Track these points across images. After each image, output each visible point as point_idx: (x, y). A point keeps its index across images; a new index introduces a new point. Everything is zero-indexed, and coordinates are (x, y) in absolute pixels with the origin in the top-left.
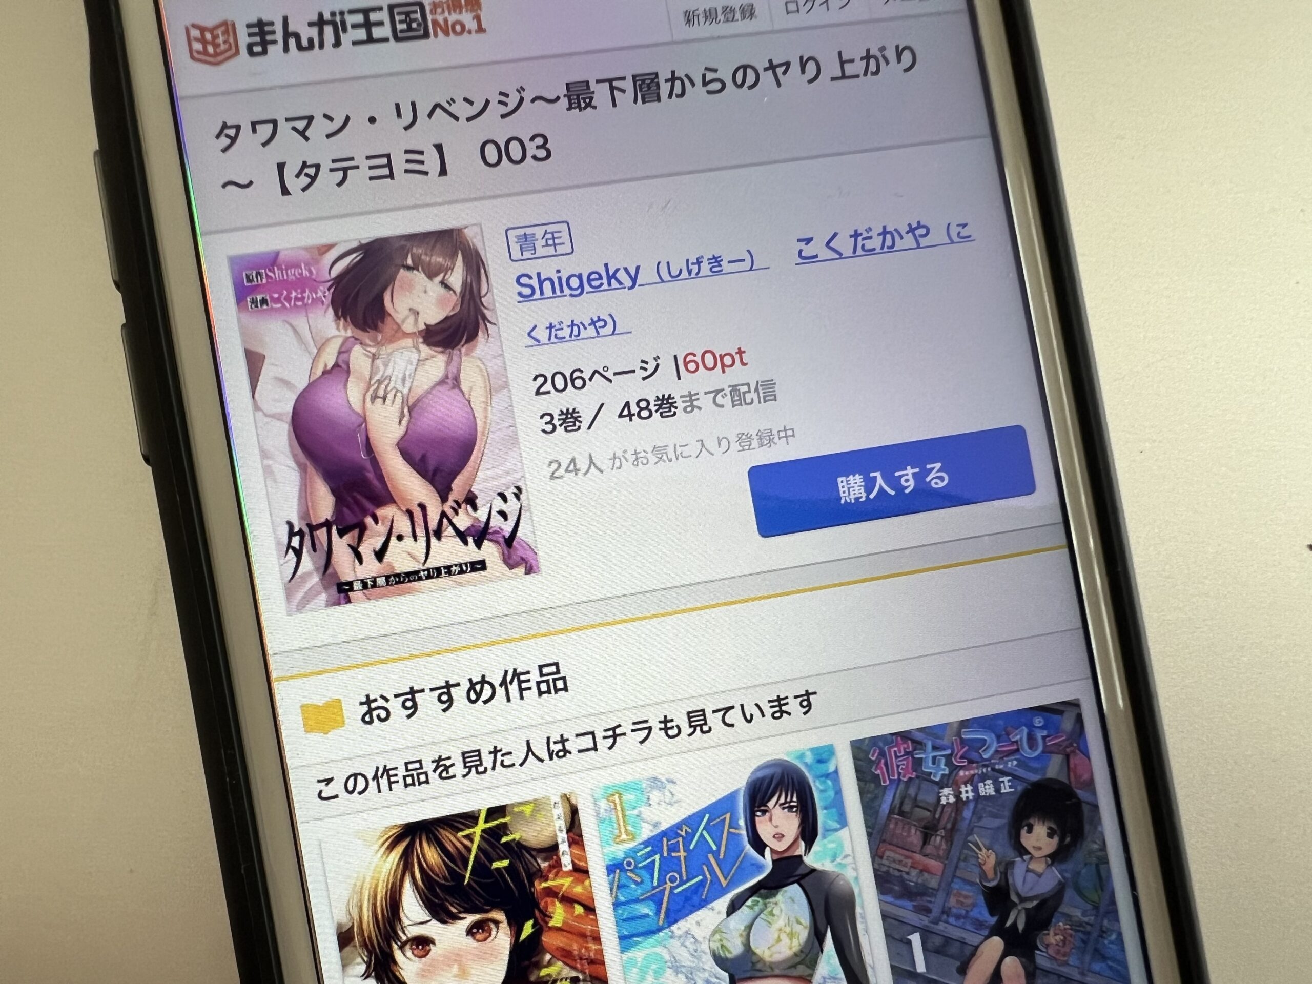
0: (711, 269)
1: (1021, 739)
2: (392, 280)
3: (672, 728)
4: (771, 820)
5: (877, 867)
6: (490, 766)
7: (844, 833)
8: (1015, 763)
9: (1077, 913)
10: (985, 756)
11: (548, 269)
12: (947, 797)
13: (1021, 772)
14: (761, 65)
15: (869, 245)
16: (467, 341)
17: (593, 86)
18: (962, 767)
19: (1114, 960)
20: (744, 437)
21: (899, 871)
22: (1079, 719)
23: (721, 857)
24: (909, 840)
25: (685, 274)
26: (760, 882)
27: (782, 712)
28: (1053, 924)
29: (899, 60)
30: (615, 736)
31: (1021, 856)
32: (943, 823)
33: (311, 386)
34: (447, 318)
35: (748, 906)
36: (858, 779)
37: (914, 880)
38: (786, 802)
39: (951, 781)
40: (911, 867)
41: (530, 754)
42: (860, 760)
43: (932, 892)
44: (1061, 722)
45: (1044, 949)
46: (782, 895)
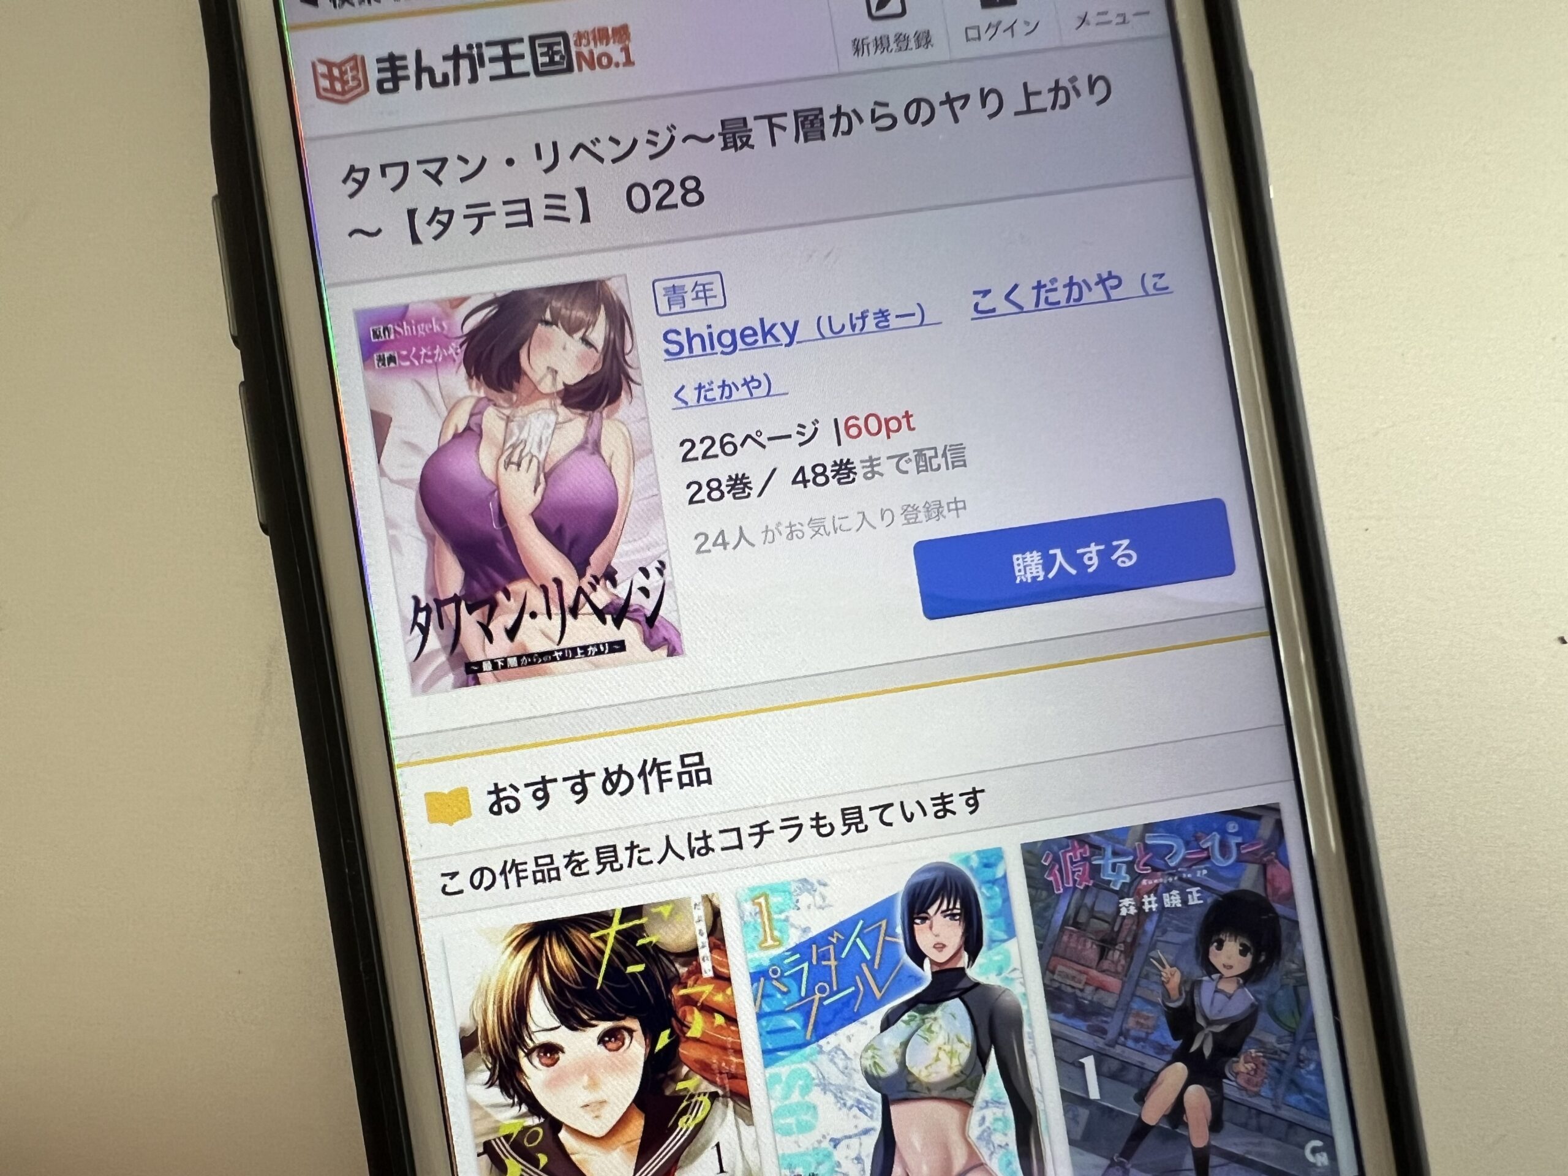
0: (877, 325)
1: (1213, 846)
2: (529, 335)
3: (825, 826)
4: (931, 928)
5: (1048, 982)
6: (626, 863)
7: (1011, 946)
8: (1205, 872)
9: (1271, 1040)
10: (1172, 864)
11: (697, 324)
12: (1128, 908)
13: (1212, 883)
14: (937, 98)
15: (1053, 297)
16: (609, 403)
17: (751, 123)
18: (1145, 876)
19: (1312, 1092)
20: (910, 509)
21: (1073, 987)
22: (1279, 825)
23: (876, 967)
24: (1085, 953)
25: (848, 330)
26: (917, 995)
27: (946, 811)
28: (1243, 1050)
29: (1092, 91)
30: (762, 833)
31: (1209, 974)
32: (1123, 934)
33: (440, 450)
34: (588, 378)
35: (904, 1022)
36: (1029, 886)
37: (1089, 998)
38: (948, 910)
39: (1132, 891)
40: (1086, 983)
41: (670, 851)
42: (1031, 865)
43: (1109, 1012)
44: (1257, 829)
45: (1233, 1078)
46: (942, 1010)
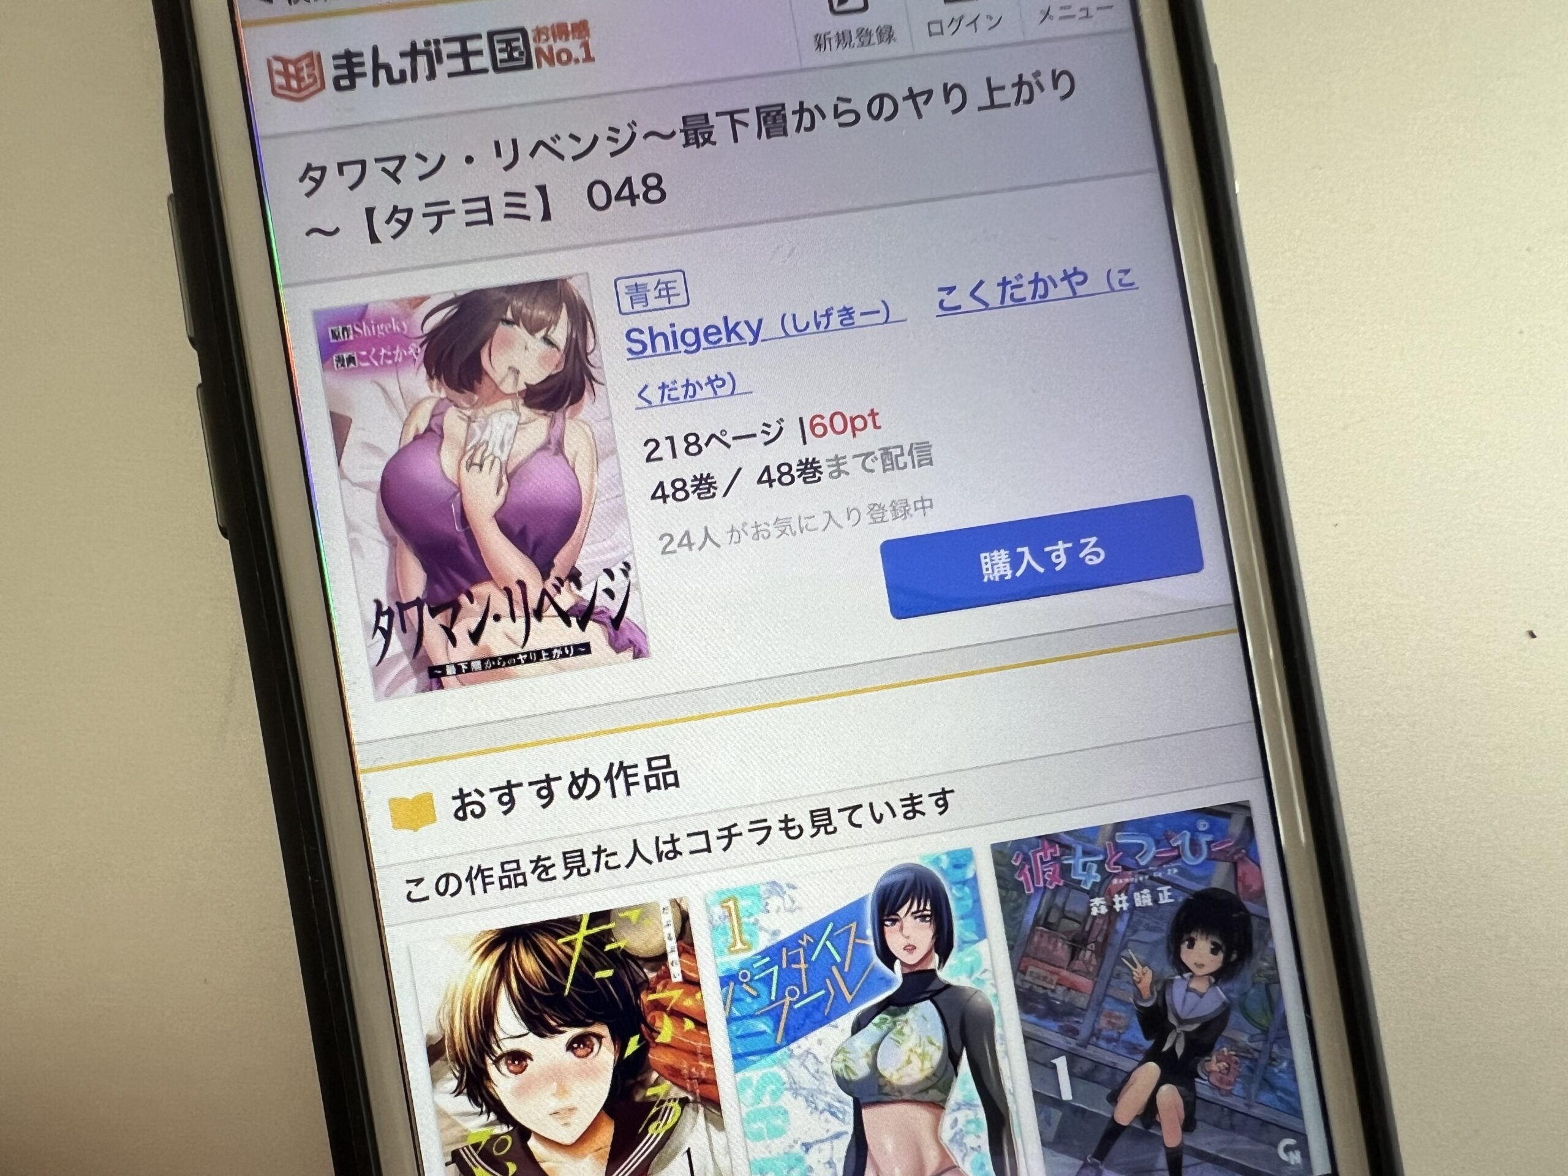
0: (841, 322)
1: (1183, 844)
2: (489, 336)
3: (793, 828)
4: (901, 929)
5: (1019, 983)
6: (593, 868)
7: (983, 946)
8: (1175, 871)
9: (1244, 1039)
10: (1143, 863)
11: (661, 322)
12: (1098, 908)
13: (1183, 882)
14: (900, 93)
15: (1019, 293)
16: (572, 403)
17: (712, 119)
18: (1115, 875)
19: (1284, 1090)
20: (876, 508)
21: (1044, 988)
22: (1249, 823)
23: (846, 969)
24: (1055, 953)
25: (813, 327)
26: (888, 998)
27: (915, 812)
28: (1215, 1049)
29: (1056, 87)
30: (730, 836)
31: (1181, 974)
32: (1094, 934)
33: (401, 452)
34: (550, 378)
35: (875, 1025)
36: (1000, 886)
37: (1061, 998)
38: (918, 911)
39: (1103, 889)
40: (1057, 984)
41: (637, 854)
42: (1001, 865)
43: (1081, 1012)
44: (1227, 827)
45: (1205, 1077)
46: (914, 1012)
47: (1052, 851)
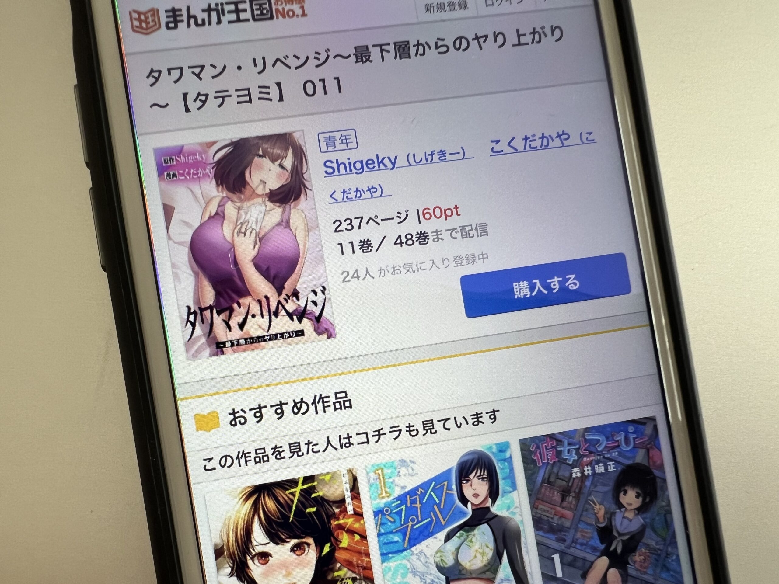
0: (439, 158)
1: (621, 440)
2: (250, 163)
3: (414, 430)
4: (471, 485)
5: (534, 514)
6: (305, 453)
7: (515, 494)
9: (653, 543)
10: (599, 449)
11: (343, 157)
12: (576, 473)
13: (621, 459)
14: (470, 37)
15: (533, 144)
16: (295, 200)
17: (371, 49)
18: (585, 456)
19: (674, 571)
20: (458, 258)
21: (547, 517)
22: (655, 428)
23: (442, 507)
24: (553, 498)
25: (424, 161)
26: (464, 523)
27: (479, 422)
28: (638, 549)
29: (553, 34)
30: (379, 435)
31: (620, 509)
32: (573, 488)
33: (202, 225)
34: (282, 186)
35: (457, 537)
36: (524, 462)
37: (556, 522)
38: (480, 475)
39: (579, 463)
40: (555, 514)
41: (329, 445)
42: (525, 451)
43: (567, 530)
44: (644, 430)
45: (633, 564)
46: (478, 530)
47: (551, 443)
